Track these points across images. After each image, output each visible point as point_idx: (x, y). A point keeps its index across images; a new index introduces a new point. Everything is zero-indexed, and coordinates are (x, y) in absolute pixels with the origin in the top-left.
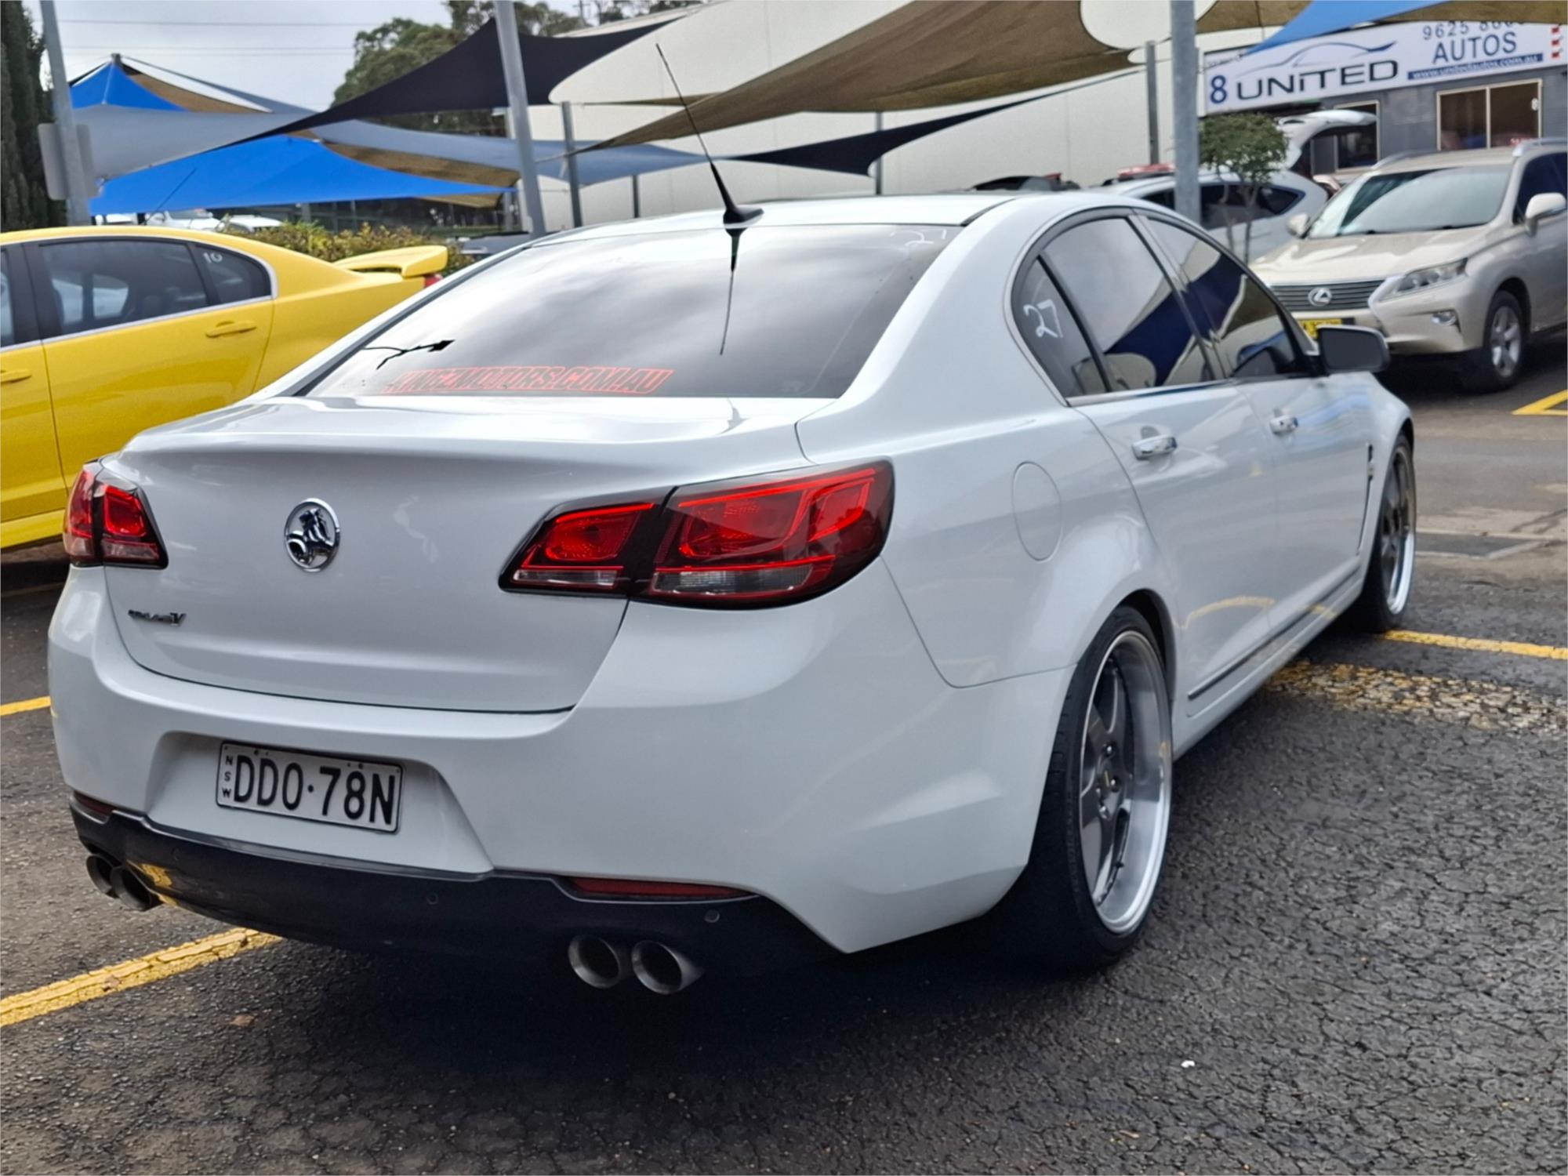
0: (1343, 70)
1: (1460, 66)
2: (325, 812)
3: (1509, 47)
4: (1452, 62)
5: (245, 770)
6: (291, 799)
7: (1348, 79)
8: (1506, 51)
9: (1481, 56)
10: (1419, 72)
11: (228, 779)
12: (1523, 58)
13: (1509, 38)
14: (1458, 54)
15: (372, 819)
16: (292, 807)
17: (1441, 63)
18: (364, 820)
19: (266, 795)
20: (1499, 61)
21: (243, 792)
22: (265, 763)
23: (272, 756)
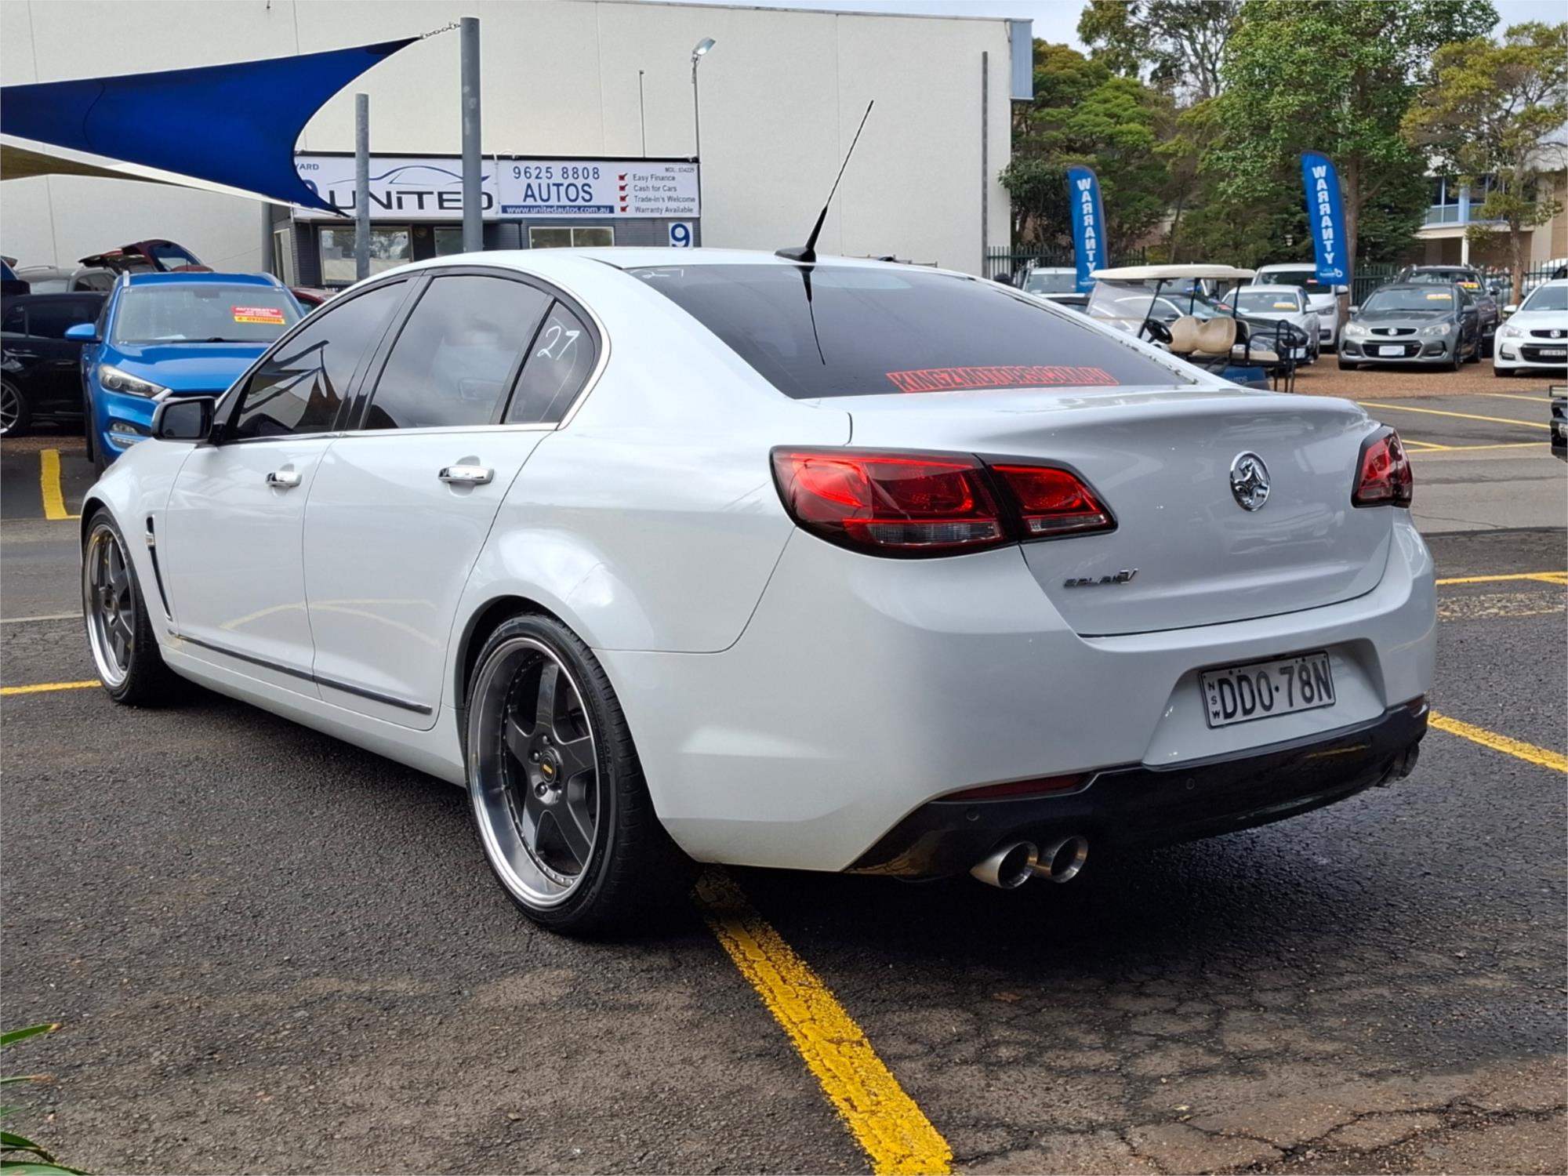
0: (440, 194)
1: (547, 207)
2: (1291, 704)
3: (587, 197)
4: (539, 203)
5: (1226, 689)
6: (1267, 702)
7: (446, 204)
8: (583, 198)
9: (564, 202)
10: (512, 207)
11: (1215, 702)
12: (599, 208)
13: (586, 188)
14: (545, 197)
15: (1321, 699)
16: (1267, 708)
17: (530, 202)
18: (1316, 702)
19: (1248, 706)
20: (579, 208)
21: (1230, 710)
22: (1241, 679)
23: (1244, 671)
